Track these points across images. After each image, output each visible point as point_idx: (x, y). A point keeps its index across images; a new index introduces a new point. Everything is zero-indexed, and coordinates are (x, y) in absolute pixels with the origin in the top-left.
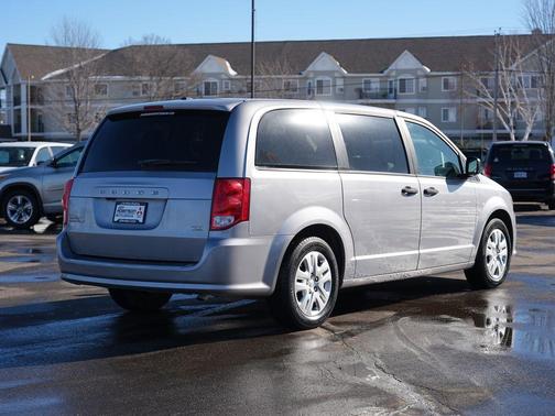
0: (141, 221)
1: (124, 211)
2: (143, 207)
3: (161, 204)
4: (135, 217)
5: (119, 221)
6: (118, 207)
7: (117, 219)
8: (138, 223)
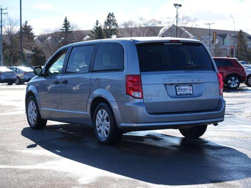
1: (181, 89)
2: (191, 87)
4: (188, 92)
5: (180, 94)
6: (177, 87)
7: (178, 93)
8: (191, 94)
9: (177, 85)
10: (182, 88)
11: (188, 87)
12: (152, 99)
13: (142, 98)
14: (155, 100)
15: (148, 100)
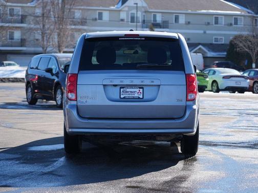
0: (141, 97)
1: (127, 92)
2: (141, 90)
3: (156, 88)
4: (136, 95)
5: (124, 98)
6: (122, 90)
7: (122, 96)
8: (139, 98)
9: (122, 87)
10: (128, 90)
11: (137, 90)
12: (86, 102)
13: (76, 100)
14: (90, 102)
15: (83, 102)
